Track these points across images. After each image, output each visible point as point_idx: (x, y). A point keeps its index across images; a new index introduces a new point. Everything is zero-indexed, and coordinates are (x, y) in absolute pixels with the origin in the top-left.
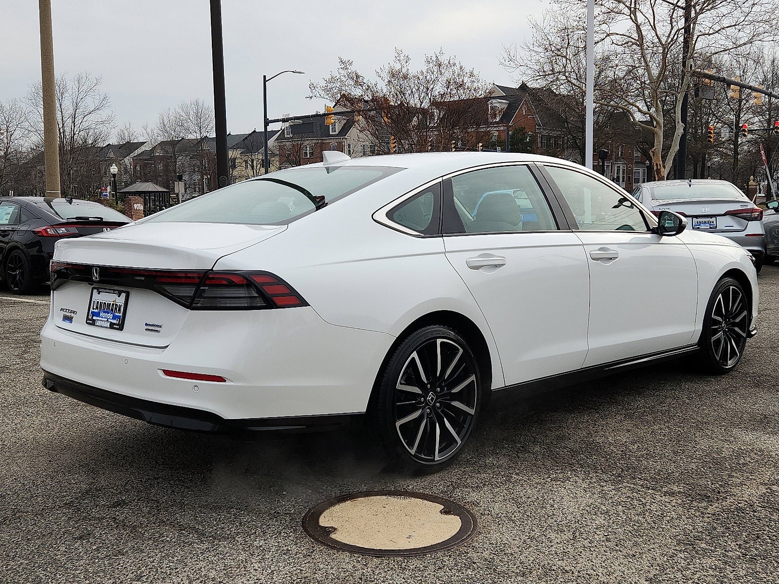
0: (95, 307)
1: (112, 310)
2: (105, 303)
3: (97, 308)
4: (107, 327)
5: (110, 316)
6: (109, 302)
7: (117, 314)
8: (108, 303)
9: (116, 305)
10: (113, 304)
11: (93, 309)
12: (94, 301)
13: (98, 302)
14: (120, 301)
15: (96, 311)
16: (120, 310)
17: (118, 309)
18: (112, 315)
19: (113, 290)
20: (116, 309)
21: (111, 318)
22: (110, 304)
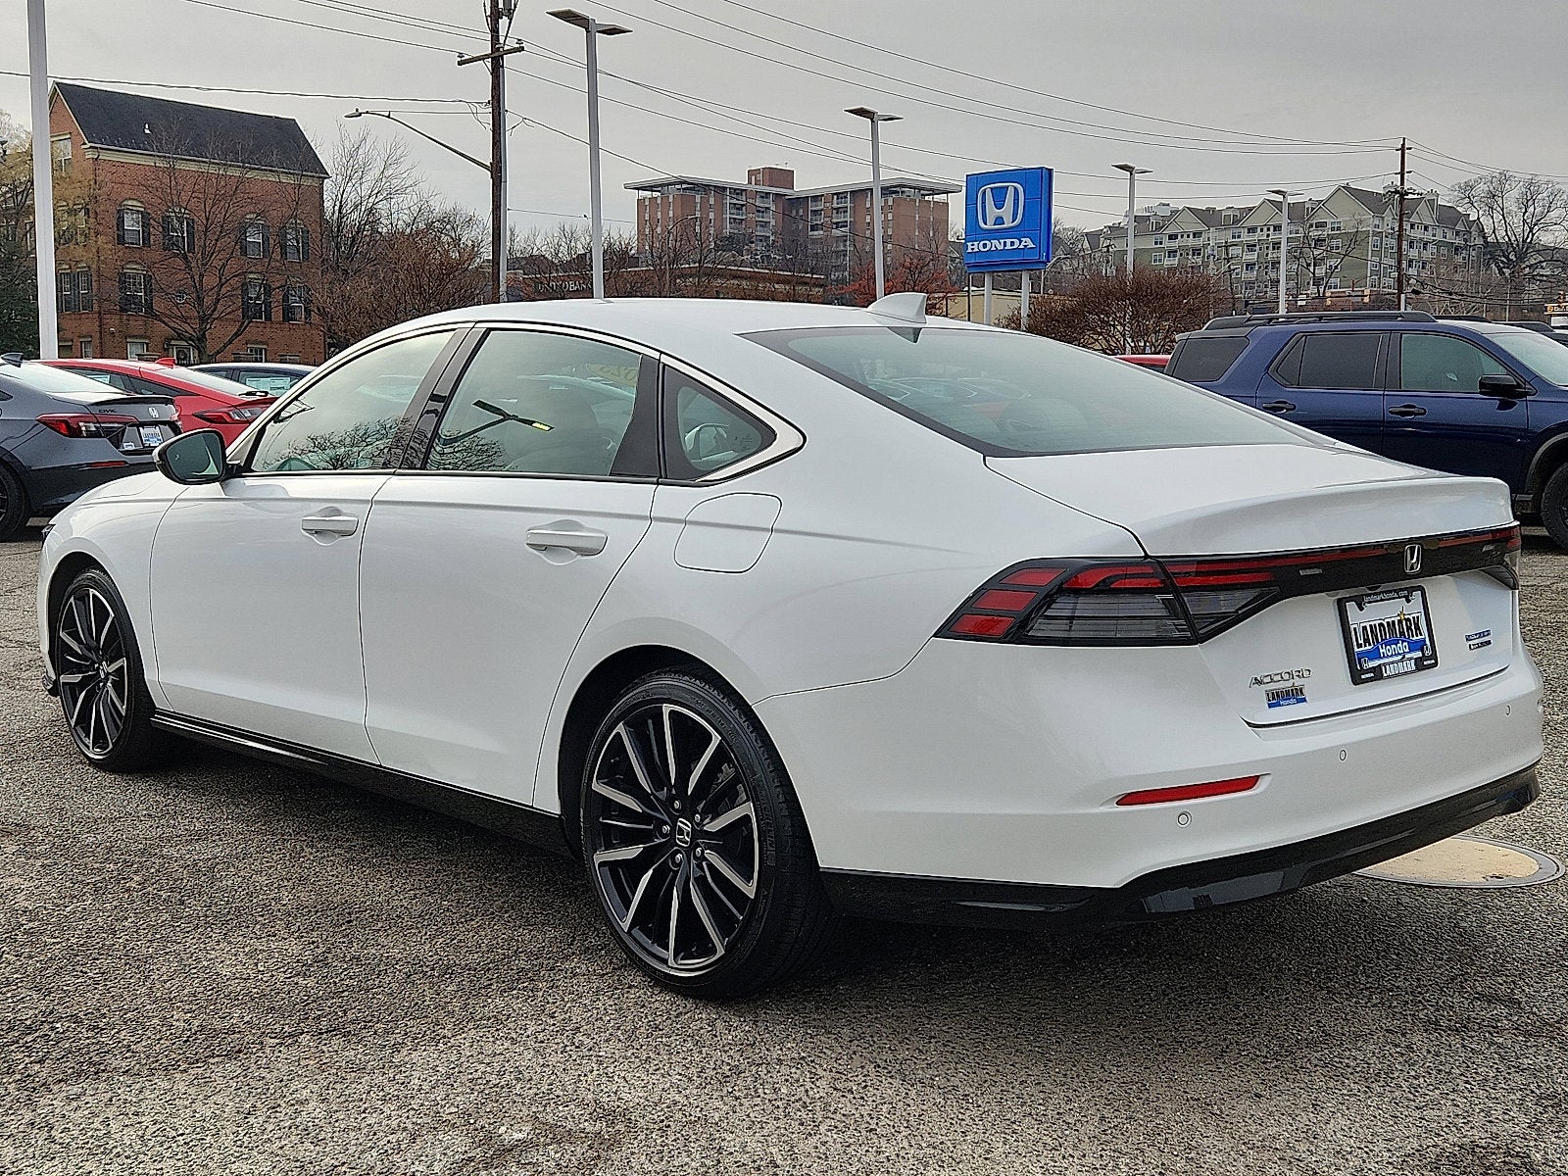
0: (1361, 642)
1: (1402, 634)
2: (1381, 625)
3: (1366, 641)
4: (1412, 672)
5: (1403, 647)
6: (1390, 620)
7: (1415, 638)
8: (1388, 623)
9: (1408, 620)
10: (1400, 622)
11: (1359, 646)
12: (1355, 629)
13: (1365, 628)
14: (1413, 609)
15: (1368, 647)
16: (1417, 628)
17: (1413, 627)
18: (1405, 644)
19: (1395, 591)
20: (1409, 628)
21: (1407, 650)
22: (1393, 622)
